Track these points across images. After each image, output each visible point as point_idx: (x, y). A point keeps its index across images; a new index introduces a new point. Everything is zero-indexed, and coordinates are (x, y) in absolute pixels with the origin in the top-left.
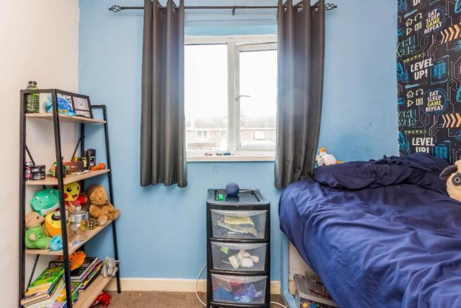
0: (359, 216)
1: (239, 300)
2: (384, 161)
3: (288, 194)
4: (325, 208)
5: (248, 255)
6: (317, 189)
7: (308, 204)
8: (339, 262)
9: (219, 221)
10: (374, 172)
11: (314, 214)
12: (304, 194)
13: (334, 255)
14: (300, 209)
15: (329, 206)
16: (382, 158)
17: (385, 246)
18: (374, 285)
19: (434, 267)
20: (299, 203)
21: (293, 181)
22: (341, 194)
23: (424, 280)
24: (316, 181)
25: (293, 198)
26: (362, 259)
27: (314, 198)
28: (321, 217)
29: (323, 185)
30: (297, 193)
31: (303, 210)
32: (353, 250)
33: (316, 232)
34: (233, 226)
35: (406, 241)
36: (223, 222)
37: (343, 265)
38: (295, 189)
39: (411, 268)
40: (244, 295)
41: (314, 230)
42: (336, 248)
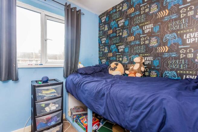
0: (93, 79)
1: (50, 124)
2: (96, 66)
3: (69, 78)
4: (83, 79)
5: (54, 105)
6: (79, 75)
7: (77, 80)
8: (88, 94)
9: (39, 93)
10: (94, 69)
11: (80, 82)
12: (75, 77)
13: (87, 92)
14: (74, 82)
15: (84, 79)
16: (95, 65)
17: (100, 84)
18: (98, 96)
19: (110, 85)
20: (74, 80)
21: (70, 74)
22: (86, 76)
23: (109, 89)
24: (78, 73)
25: (71, 79)
26: (95, 90)
27: (79, 77)
28: (82, 82)
29: (81, 74)
30: (73, 77)
31: (75, 82)
32: (92, 89)
33: (80, 88)
34: (46, 94)
35: (104, 82)
36: (42, 93)
37: (89, 94)
38: (72, 76)
39: (106, 87)
40: (52, 121)
41: (79, 87)
42: (87, 90)
